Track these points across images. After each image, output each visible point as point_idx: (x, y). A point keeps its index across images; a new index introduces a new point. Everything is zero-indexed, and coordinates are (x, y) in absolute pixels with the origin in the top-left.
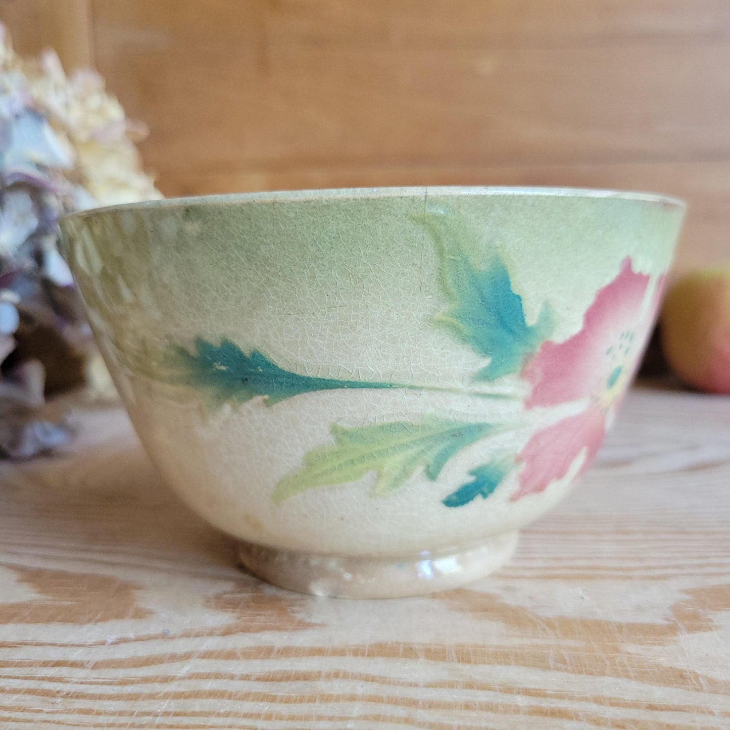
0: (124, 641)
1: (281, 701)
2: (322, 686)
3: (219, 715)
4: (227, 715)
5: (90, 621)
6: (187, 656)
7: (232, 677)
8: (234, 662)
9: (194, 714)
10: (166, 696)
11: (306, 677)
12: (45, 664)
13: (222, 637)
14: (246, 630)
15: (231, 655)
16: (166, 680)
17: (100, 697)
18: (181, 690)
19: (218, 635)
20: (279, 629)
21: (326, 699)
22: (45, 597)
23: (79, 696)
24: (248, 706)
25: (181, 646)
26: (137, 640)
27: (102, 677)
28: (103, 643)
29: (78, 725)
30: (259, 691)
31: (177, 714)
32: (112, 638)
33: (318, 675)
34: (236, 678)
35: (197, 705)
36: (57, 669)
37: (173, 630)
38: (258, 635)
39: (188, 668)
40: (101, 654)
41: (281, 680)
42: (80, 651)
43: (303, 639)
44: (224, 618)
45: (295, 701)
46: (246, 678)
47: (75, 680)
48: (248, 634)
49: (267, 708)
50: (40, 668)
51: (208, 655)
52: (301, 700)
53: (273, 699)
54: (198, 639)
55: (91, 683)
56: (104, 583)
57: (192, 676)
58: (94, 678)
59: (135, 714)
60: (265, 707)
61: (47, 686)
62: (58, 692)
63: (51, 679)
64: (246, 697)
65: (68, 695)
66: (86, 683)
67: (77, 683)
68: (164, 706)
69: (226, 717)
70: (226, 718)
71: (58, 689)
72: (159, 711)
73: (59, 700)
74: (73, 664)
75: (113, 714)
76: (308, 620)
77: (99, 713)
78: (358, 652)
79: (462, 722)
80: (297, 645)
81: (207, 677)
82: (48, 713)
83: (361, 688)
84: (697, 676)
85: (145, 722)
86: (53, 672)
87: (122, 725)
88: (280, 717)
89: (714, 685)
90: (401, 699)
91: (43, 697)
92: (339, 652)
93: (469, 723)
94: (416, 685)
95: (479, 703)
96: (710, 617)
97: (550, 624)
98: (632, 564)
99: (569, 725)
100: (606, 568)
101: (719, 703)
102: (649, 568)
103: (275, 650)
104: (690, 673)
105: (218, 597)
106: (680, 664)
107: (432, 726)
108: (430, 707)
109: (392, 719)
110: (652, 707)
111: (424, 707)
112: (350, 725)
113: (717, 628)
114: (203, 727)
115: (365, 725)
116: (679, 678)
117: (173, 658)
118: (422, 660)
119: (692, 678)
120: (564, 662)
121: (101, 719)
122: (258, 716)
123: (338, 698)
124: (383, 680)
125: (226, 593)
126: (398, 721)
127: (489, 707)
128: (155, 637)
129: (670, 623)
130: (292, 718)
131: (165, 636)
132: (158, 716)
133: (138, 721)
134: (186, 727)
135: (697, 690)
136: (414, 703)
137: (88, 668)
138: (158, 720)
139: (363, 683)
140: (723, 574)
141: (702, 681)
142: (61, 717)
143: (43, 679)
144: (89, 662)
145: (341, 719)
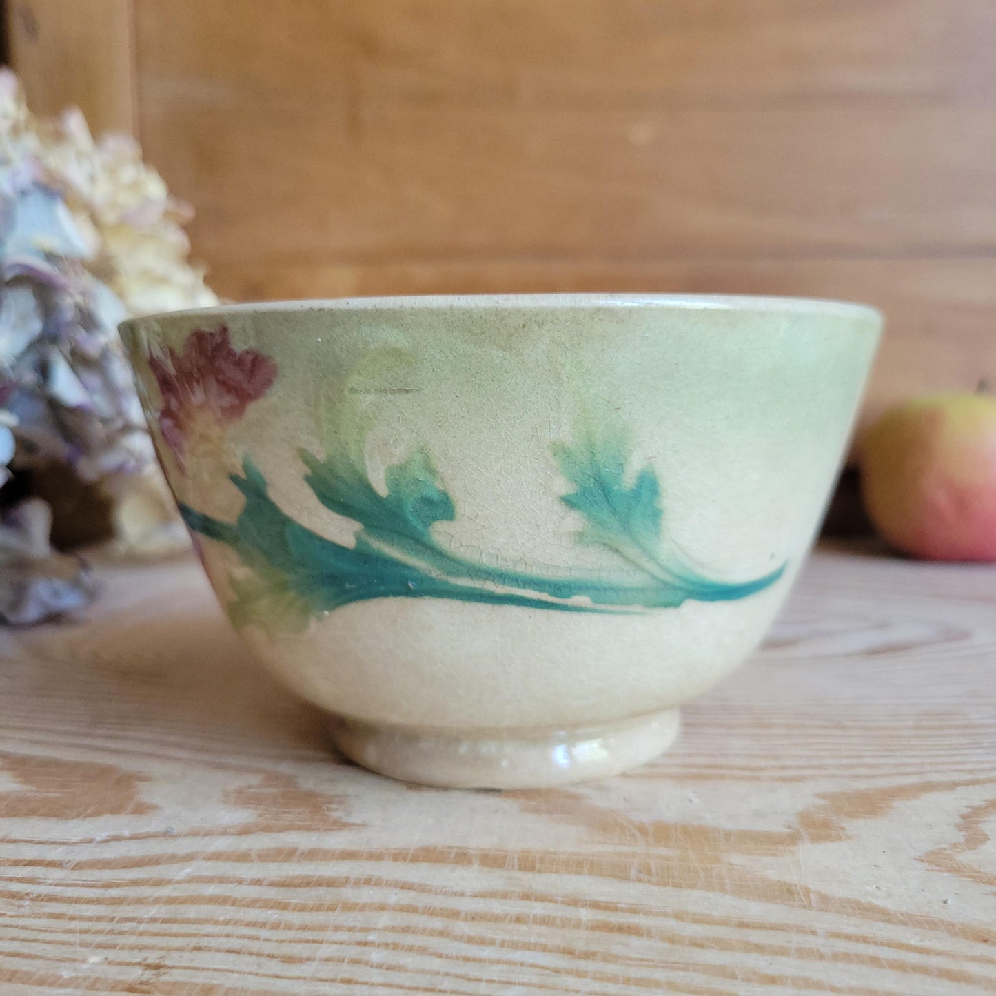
0: (117, 839)
1: (294, 909)
2: (348, 893)
3: (216, 923)
4: (226, 923)
5: (78, 816)
6: (190, 858)
7: (240, 882)
8: (247, 865)
9: (187, 921)
10: (157, 901)
11: (330, 883)
12: (16, 863)
13: (237, 837)
14: (267, 829)
15: (243, 857)
16: (159, 883)
17: (77, 901)
18: (175, 894)
19: (232, 835)
20: (308, 829)
21: (349, 907)
22: (28, 788)
23: (52, 899)
24: (253, 914)
25: (183, 846)
26: (131, 838)
27: (83, 878)
28: (91, 841)
29: (45, 931)
30: (270, 897)
31: (166, 921)
32: (104, 835)
33: (346, 881)
34: (245, 883)
35: (192, 912)
36: (29, 869)
37: (178, 828)
38: (282, 835)
39: (188, 870)
40: (84, 854)
41: (298, 886)
42: (61, 849)
43: (335, 841)
44: (244, 816)
45: (311, 910)
46: (257, 882)
47: (49, 881)
48: (269, 834)
49: (276, 916)
50: (9, 867)
51: (216, 857)
52: (319, 908)
53: (284, 907)
54: (207, 838)
55: (67, 885)
56: (103, 773)
57: (191, 880)
58: (74, 880)
59: (116, 920)
60: (273, 915)
61: (15, 887)
62: (27, 894)
63: (20, 880)
64: (253, 903)
65: (39, 898)
66: (62, 885)
67: (51, 885)
68: (152, 911)
69: (225, 925)
70: (225, 926)
71: (27, 891)
72: (146, 917)
73: (27, 903)
74: (51, 864)
75: (90, 919)
76: (345, 820)
77: (72, 918)
78: (399, 856)
79: (507, 937)
80: (326, 847)
81: (210, 880)
82: (11, 917)
83: (393, 897)
84: (807, 892)
85: (126, 929)
86: (24, 872)
87: (98, 932)
88: (289, 927)
89: (826, 902)
90: (441, 909)
91: (8, 900)
92: (375, 857)
93: (516, 938)
94: (462, 895)
95: (534, 915)
96: (844, 825)
97: (642, 830)
98: (763, 763)
99: (635, 941)
100: (730, 767)
101: (826, 921)
102: (783, 768)
103: (299, 853)
104: (801, 888)
105: (240, 791)
106: (792, 878)
107: (470, 940)
108: (473, 919)
109: (424, 931)
110: (743, 925)
111: (466, 919)
112: (371, 937)
113: (848, 837)
114: (195, 935)
115: (391, 938)
116: (787, 893)
117: (173, 859)
118: (476, 866)
119: (801, 894)
120: (649, 872)
121: (74, 925)
122: (263, 925)
123: (363, 908)
124: (423, 889)
125: (250, 787)
126: (432, 933)
127: (545, 921)
128: (154, 836)
129: (793, 831)
130: (304, 928)
131: (167, 835)
132: (142, 922)
133: (118, 927)
134: (176, 935)
135: (804, 907)
136: (455, 915)
137: (66, 868)
138: (142, 927)
139: (397, 890)
140: (874, 776)
141: (812, 897)
142: (27, 922)
143: (11, 879)
144: (69, 861)
145: (362, 930)
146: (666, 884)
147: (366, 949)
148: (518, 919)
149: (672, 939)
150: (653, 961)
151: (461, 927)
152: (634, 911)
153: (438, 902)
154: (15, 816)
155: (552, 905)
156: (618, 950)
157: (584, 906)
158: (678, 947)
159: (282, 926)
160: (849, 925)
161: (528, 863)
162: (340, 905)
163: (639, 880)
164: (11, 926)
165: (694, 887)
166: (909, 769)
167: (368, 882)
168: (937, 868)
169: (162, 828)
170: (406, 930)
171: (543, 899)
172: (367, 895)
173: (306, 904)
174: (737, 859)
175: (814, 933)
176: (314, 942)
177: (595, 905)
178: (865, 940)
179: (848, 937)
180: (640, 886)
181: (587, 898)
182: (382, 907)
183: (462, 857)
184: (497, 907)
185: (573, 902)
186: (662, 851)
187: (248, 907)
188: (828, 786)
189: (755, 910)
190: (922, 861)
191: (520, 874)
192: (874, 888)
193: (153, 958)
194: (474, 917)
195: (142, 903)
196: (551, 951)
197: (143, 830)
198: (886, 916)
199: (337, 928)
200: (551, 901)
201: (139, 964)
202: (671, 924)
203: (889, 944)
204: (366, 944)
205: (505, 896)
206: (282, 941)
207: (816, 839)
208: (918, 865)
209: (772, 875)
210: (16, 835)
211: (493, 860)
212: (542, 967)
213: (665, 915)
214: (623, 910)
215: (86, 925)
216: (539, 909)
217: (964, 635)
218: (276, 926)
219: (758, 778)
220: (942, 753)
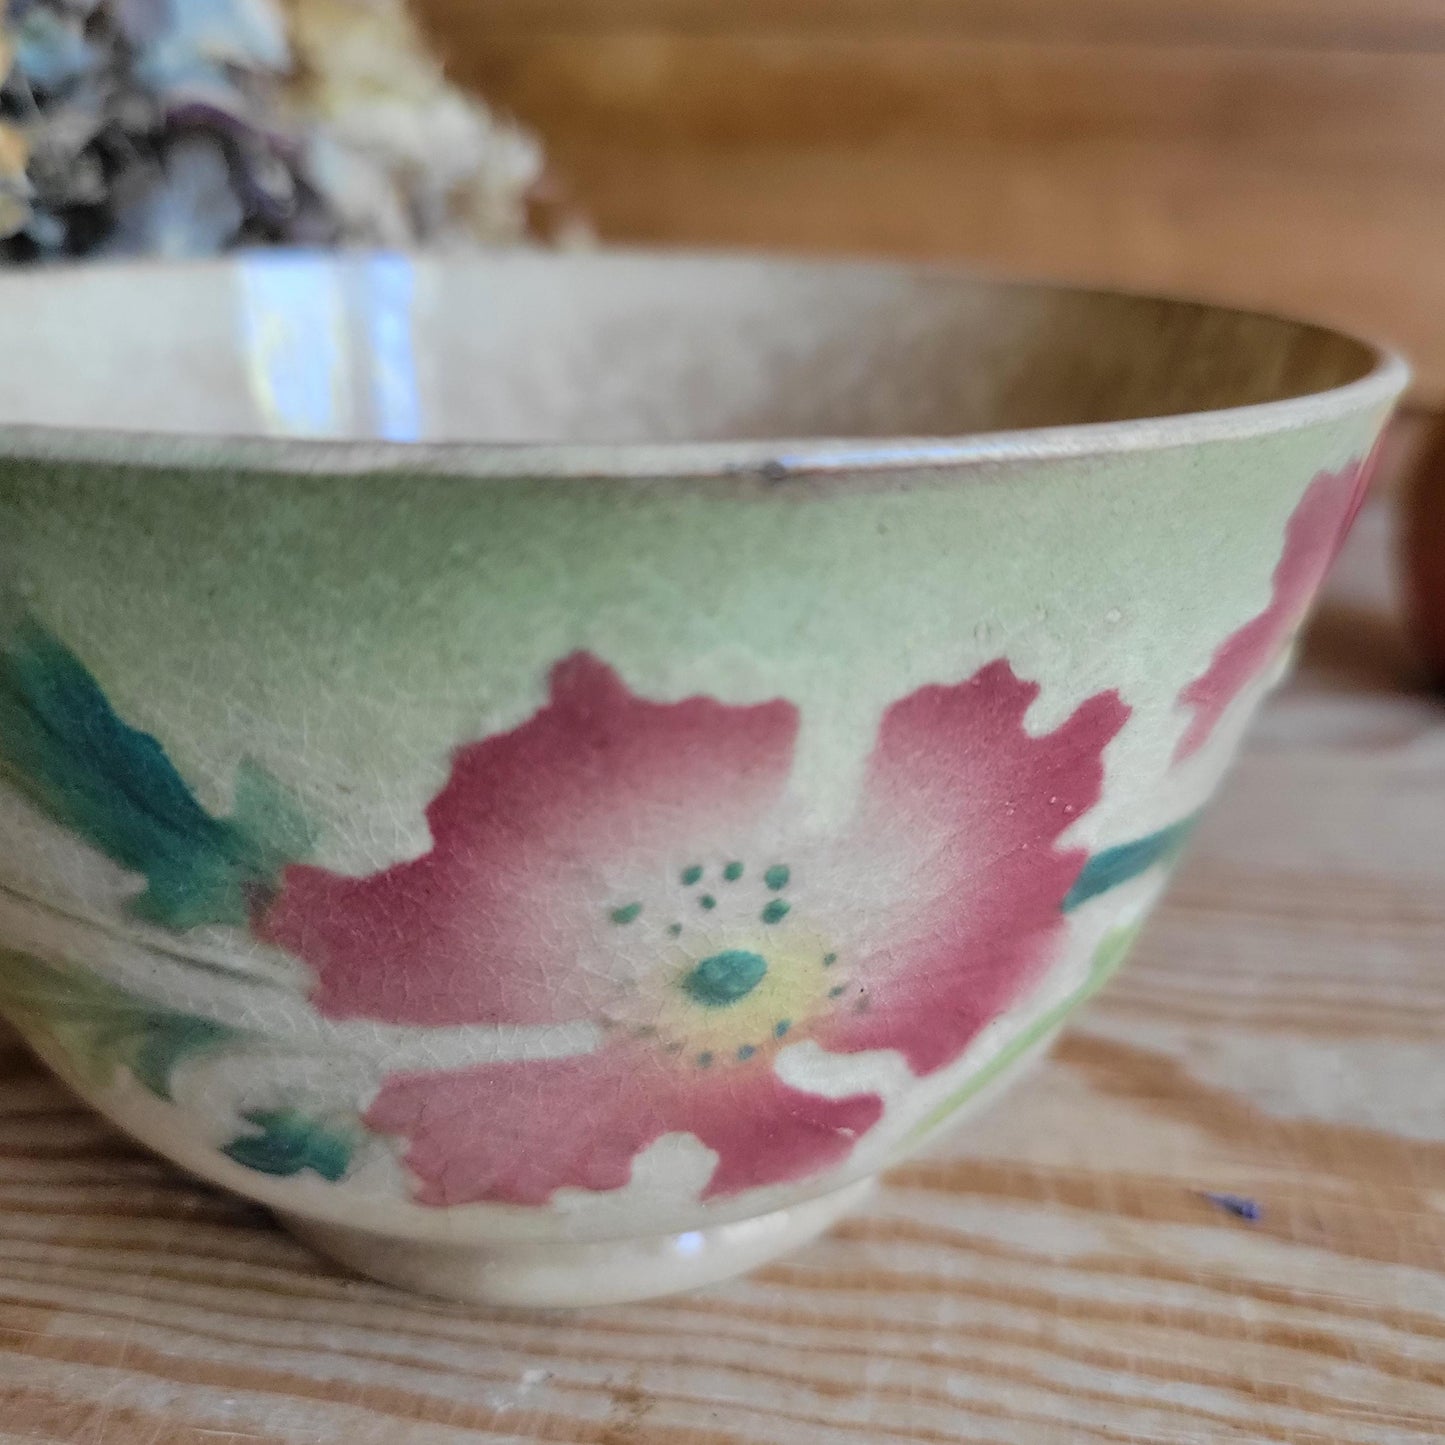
1: (802, 1284)
2: (877, 1254)
4: (708, 1308)
45: (829, 1286)
52: (840, 1284)
70: (707, 1316)
79: (1142, 1353)
90: (1024, 1293)
93: (1155, 1355)
94: (1049, 1263)
95: (1170, 1310)
99: (1342, 1370)
107: (1089, 1357)
108: (1080, 1314)
109: (1014, 1337)
111: (1068, 1314)
112: (939, 1346)
114: (670, 1333)
115: (966, 1348)
120: (1319, 1226)
123: (906, 1284)
124: (987, 1249)
126: (1025, 1340)
127: (1192, 1323)
130: (830, 1324)
136: (1047, 1304)
139: (947, 1252)
145: (919, 1330)
147: (936, 1369)
148: (1149, 1318)
149: (1394, 1366)
150: (1375, 1409)
151: (1068, 1330)
152: (1320, 1305)
153: (1018, 1277)
156: (1316, 1385)
157: (1241, 1292)
158: (1404, 1382)
159: (796, 1319)
161: (1130, 1201)
162: (870, 1280)
165: (1393, 1258)
167: (896, 1232)
170: (986, 1333)
171: (1177, 1276)
172: (903, 1260)
173: (816, 1276)
176: (853, 1352)
177: (1258, 1292)
182: (935, 1286)
183: (1026, 1185)
184: (1110, 1290)
185: (1224, 1284)
186: (1330, 1183)
191: (1123, 1223)
193: (620, 1378)
194: (1080, 1310)
199: (881, 1326)
201: (603, 1388)
202: (1381, 1335)
204: (932, 1359)
205: (1114, 1267)
206: (805, 1350)
211: (1076, 1192)
212: (1212, 1417)
213: (1364, 1314)
214: (1302, 1303)
216: (1174, 1298)
218: (785, 1319)
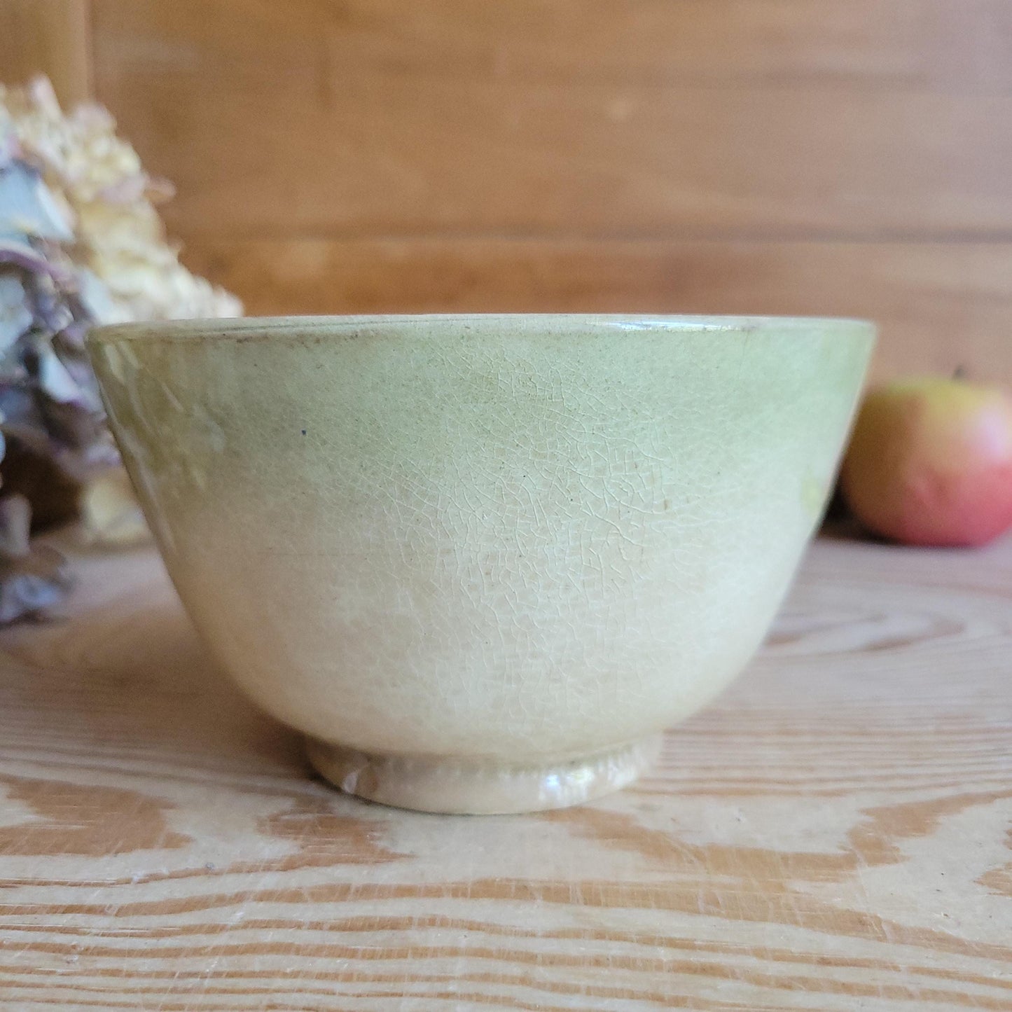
0: (156, 878)
1: (363, 957)
2: (415, 937)
3: (285, 975)
4: (295, 975)
5: (108, 851)
6: (239, 898)
7: (299, 926)
8: (301, 906)
9: (253, 975)
10: (215, 951)
11: (394, 925)
12: (54, 910)
13: (282, 873)
14: (313, 863)
15: (295, 897)
16: (214, 929)
17: (130, 953)
18: (234, 942)
19: (278, 870)
20: (356, 861)
21: (420, 953)
22: (47, 819)
23: (102, 952)
24: (322, 964)
25: (230, 885)
26: (171, 877)
27: (131, 926)
28: (128, 882)
29: (104, 991)
30: (335, 943)
31: (230, 975)
32: (139, 874)
33: (409, 923)
34: (304, 927)
35: (257, 963)
36: (69, 916)
37: (218, 864)
38: (329, 870)
39: (241, 913)
40: (127, 896)
41: (362, 929)
42: (98, 891)
43: (387, 875)
44: (283, 848)
45: (381, 957)
46: (316, 926)
47: (94, 931)
48: (316, 868)
49: (346, 965)
50: (47, 915)
51: (266, 896)
52: (388, 955)
53: (353, 954)
54: (252, 875)
55: (116, 935)
56: (124, 798)
57: (247, 925)
58: (120, 929)
59: (177, 975)
60: (343, 965)
61: (59, 939)
62: (74, 947)
63: (64, 931)
64: (318, 951)
65: (87, 951)
66: (109, 935)
67: (97, 935)
68: (213, 964)
69: (295, 977)
70: (294, 980)
71: (73, 944)
72: (208, 970)
73: (76, 958)
74: (91, 910)
75: (147, 975)
76: (392, 851)
77: (129, 975)
78: (458, 891)
79: (591, 983)
80: (380, 883)
81: (266, 925)
82: (63, 975)
83: (464, 939)
84: (879, 921)
85: (190, 986)
86: (65, 921)
87: (160, 991)
88: (363, 978)
89: (901, 934)
90: (515, 953)
91: (54, 954)
92: (434, 892)
93: (600, 984)
94: (533, 935)
95: (613, 957)
96: (896, 845)
97: (698, 854)
98: (800, 776)
99: (724, 985)
100: (768, 781)
101: (906, 955)
102: (821, 781)
103: (353, 890)
104: (871, 917)
105: (274, 819)
106: (859, 906)
107: (555, 988)
108: (551, 963)
109: (505, 979)
110: (824, 962)
111: (544, 963)
112: (452, 988)
113: (904, 859)
114: (266, 991)
115: (471, 987)
116: (857, 924)
117: (222, 900)
118: (539, 901)
119: (874, 925)
120: (717, 904)
121: (133, 983)
122: (335, 976)
123: (435, 953)
124: (492, 929)
125: (285, 813)
126: (512, 980)
127: (625, 963)
128: (196, 873)
129: (848, 852)
130: (379, 979)
131: (208, 871)
132: (206, 977)
133: (181, 984)
134: (245, 992)
135: (879, 939)
136: (530, 958)
137: (110, 915)
138: (207, 983)
139: (466, 932)
140: (913, 789)
141: (885, 928)
142: (82, 981)
143: (52, 930)
144: (110, 907)
145: (440, 979)
146: (737, 917)
147: (449, 1001)
148: (597, 962)
149: (758, 980)
151: (542, 973)
152: (712, 948)
153: (511, 944)
154: (40, 853)
155: (628, 944)
156: (706, 994)
157: (661, 944)
158: (766, 989)
159: (355, 977)
160: (930, 958)
161: (593, 896)
162: (410, 952)
163: (709, 913)
164: (65, 987)
165: (764, 919)
166: (945, 780)
167: (432, 922)
168: (999, 892)
169: (200, 865)
170: (486, 978)
171: (619, 937)
172: (435, 938)
173: (374, 951)
174: (800, 886)
175: (896, 968)
176: (393, 995)
177: (671, 943)
178: (947, 975)
179: (931, 973)
180: (713, 920)
181: (662, 935)
182: (454, 952)
183: (523, 892)
184: (573, 948)
185: (648, 940)
186: (723, 878)
187: (314, 956)
188: (870, 801)
189: (833, 944)
190: (982, 884)
191: (587, 910)
192: (942, 914)
194: (552, 961)
195: (201, 955)
196: (639, 998)
197: (181, 867)
198: (961, 947)
199: (414, 978)
200: (625, 940)
202: (752, 962)
203: (974, 979)
204: (447, 995)
205: (577, 934)
206: (359, 996)
207: (874, 861)
208: (979, 888)
209: (839, 903)
210: (46, 876)
211: (556, 894)
213: (742, 952)
214: (701, 948)
215: (146, 983)
216: (615, 949)
217: (959, 628)
218: (348, 978)
219: (798, 793)
220: (971, 761)
